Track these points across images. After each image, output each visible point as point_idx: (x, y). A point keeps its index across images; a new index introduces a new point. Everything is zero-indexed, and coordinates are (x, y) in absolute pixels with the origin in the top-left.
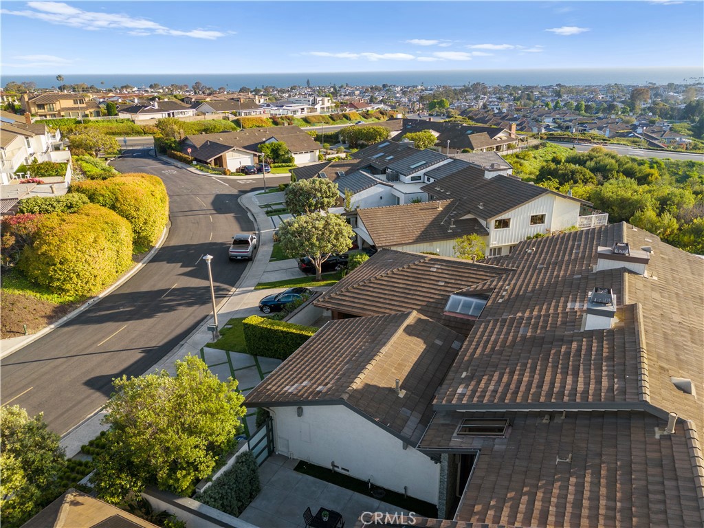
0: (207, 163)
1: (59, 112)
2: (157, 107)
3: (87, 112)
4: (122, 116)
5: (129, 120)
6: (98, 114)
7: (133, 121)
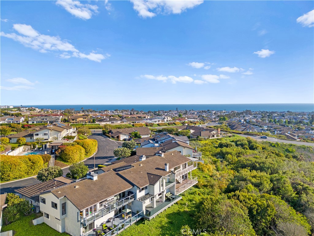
0: (114, 137)
1: (78, 121)
2: (108, 120)
3: (87, 122)
4: (97, 123)
5: (98, 124)
6: (90, 122)
7: (99, 125)
